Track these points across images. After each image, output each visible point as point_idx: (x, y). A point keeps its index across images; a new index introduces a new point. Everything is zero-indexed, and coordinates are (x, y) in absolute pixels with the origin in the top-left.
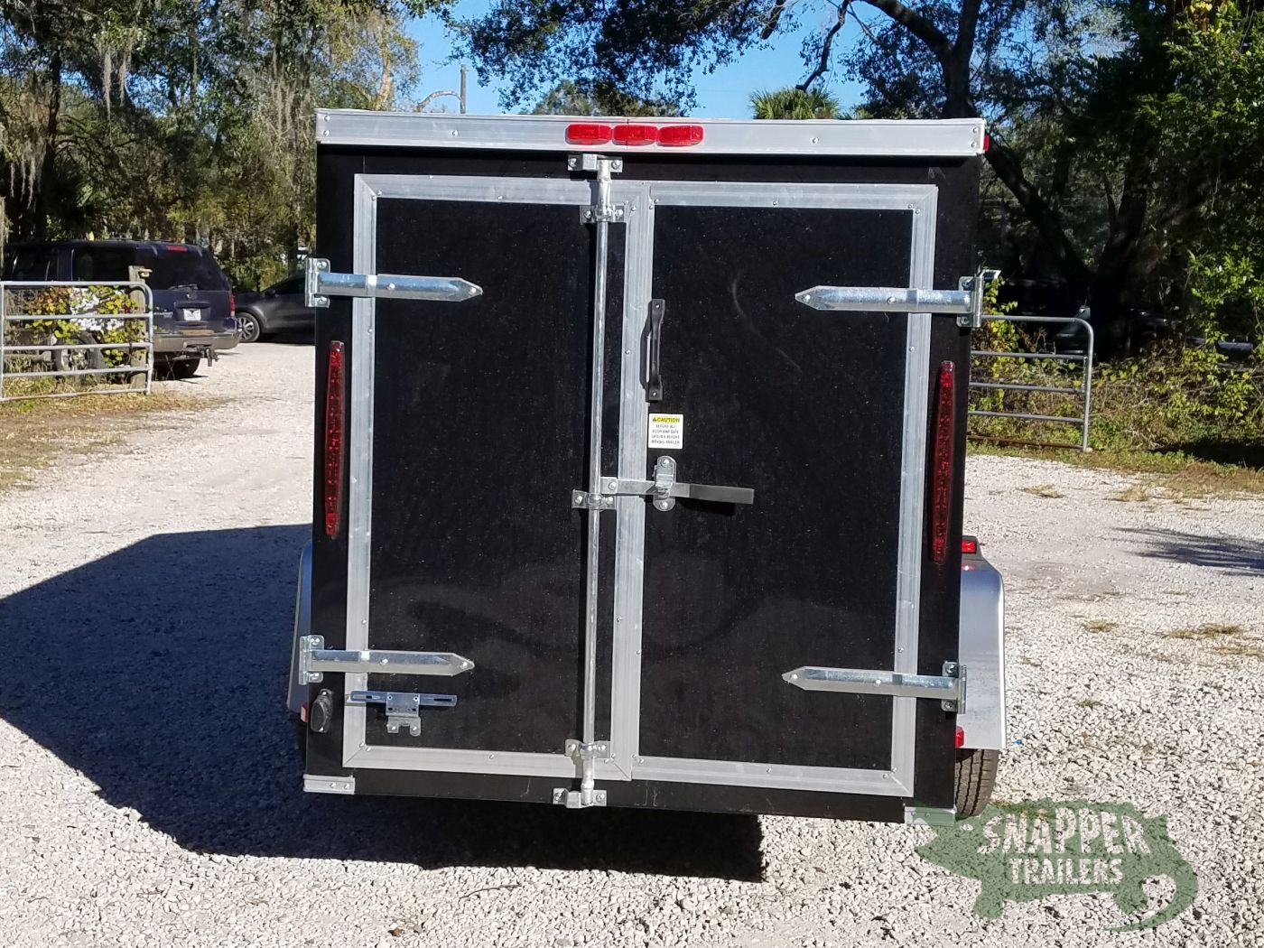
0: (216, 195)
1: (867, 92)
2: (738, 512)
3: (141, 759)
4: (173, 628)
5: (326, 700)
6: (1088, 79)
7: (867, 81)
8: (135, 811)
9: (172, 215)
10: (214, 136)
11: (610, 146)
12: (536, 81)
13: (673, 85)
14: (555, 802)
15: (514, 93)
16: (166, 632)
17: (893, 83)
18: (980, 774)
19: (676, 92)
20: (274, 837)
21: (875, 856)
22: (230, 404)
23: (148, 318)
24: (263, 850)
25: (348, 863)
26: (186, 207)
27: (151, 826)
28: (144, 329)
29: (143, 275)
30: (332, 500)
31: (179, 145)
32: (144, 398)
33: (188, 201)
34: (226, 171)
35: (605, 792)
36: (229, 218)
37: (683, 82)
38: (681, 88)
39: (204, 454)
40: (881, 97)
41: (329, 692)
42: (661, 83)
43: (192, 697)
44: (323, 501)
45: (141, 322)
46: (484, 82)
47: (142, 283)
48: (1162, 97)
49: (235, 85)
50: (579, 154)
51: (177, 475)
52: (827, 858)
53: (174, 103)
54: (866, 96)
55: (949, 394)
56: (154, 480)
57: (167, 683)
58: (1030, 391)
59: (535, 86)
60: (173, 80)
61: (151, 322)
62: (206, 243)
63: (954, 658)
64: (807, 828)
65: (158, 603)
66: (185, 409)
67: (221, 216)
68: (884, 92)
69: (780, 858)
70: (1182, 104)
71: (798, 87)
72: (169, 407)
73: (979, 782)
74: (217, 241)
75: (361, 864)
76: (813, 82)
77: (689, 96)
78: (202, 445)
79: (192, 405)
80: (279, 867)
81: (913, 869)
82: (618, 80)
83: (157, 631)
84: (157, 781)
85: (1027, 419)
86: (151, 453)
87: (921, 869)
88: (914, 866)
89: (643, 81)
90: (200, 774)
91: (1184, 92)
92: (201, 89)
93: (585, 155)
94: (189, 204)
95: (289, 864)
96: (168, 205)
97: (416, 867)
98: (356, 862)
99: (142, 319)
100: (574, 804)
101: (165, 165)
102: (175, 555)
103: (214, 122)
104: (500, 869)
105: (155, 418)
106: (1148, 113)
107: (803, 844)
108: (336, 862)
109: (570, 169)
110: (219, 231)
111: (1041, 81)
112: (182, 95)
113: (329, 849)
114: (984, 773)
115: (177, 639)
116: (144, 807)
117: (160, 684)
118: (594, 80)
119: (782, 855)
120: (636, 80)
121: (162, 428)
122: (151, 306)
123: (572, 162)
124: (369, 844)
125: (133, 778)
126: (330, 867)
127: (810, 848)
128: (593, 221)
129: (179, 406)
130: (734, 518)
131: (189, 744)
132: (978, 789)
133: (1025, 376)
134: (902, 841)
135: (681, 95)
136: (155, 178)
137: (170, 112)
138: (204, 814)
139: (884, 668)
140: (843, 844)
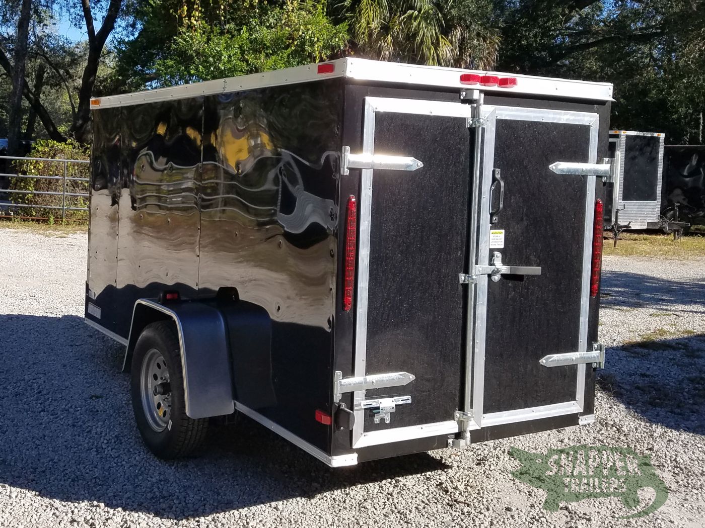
2: (525, 279)
11: (480, 86)
30: (349, 289)
44: (343, 290)
50: (468, 90)
93: (472, 91)
109: (462, 98)
123: (464, 94)
128: (474, 126)
130: (523, 282)
139: (574, 351)
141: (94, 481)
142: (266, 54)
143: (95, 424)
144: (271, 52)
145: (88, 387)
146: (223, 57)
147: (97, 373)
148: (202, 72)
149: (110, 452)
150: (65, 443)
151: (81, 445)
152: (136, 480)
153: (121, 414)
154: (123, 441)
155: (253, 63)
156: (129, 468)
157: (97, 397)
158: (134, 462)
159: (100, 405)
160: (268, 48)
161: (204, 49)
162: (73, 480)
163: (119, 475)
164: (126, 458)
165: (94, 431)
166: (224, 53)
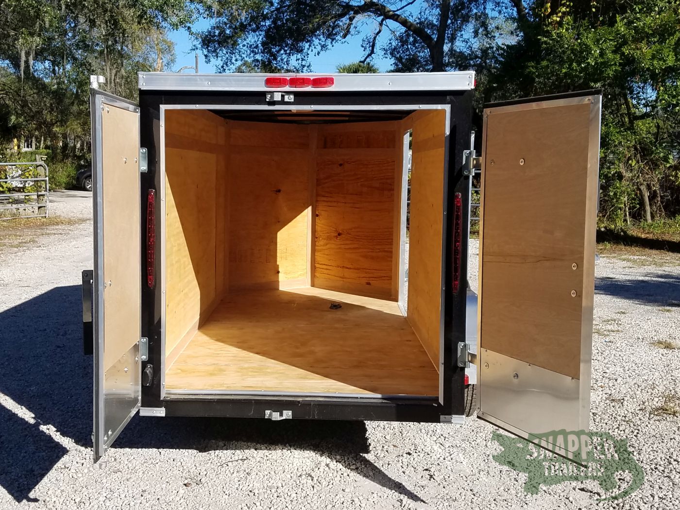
0: (77, 119)
1: (394, 64)
3: (53, 400)
4: (66, 333)
5: (150, 369)
6: (502, 55)
7: (394, 58)
8: (52, 427)
9: (55, 129)
10: (75, 91)
11: (287, 88)
12: (233, 61)
13: (300, 61)
14: (266, 417)
15: (222, 67)
16: (62, 335)
17: (407, 59)
18: (472, 396)
19: (302, 65)
20: (123, 438)
21: (422, 438)
22: (88, 222)
23: (46, 180)
24: (118, 445)
25: (161, 450)
26: (62, 126)
27: (61, 434)
28: (44, 186)
29: (43, 159)
30: (151, 269)
31: (59, 95)
32: (45, 219)
33: (63, 122)
34: (81, 107)
35: (291, 411)
36: (84, 130)
37: (305, 60)
38: (304, 63)
39: (77, 246)
40: (400, 66)
41: (151, 366)
42: (294, 61)
43: (77, 368)
44: (146, 270)
45: (43, 182)
46: (208, 62)
47: (43, 163)
48: (538, 63)
49: (86, 65)
50: (272, 93)
51: (63, 257)
52: (398, 440)
53: (55, 74)
54: (393, 65)
55: (459, 209)
56: (52, 260)
57: (65, 362)
58: (477, 207)
59: (233, 63)
60: (54, 63)
61: (48, 182)
62: (72, 143)
63: (464, 340)
64: (388, 425)
65: (58, 321)
66: (65, 225)
67: (79, 130)
68: (402, 63)
69: (375, 441)
70: (547, 66)
71: (361, 62)
72: (57, 224)
73: (472, 400)
74: (77, 142)
75: (168, 450)
76: (368, 60)
77: (308, 67)
78: (75, 242)
79: (69, 223)
80: (126, 453)
81: (441, 444)
82: (273, 60)
83: (58, 335)
84: (62, 411)
85: (476, 220)
86: (50, 247)
87: (445, 444)
88: (441, 443)
89: (285, 60)
90: (84, 406)
91: (548, 60)
92: (68, 67)
93: (275, 93)
94: (64, 124)
95: (131, 452)
96: (53, 125)
97: (195, 451)
98: (165, 450)
99: (43, 181)
100: (275, 418)
101: (51, 105)
102: (64, 297)
103: (75, 83)
104: (237, 451)
105: (51, 229)
106: (531, 71)
107: (386, 434)
108: (155, 450)
109: (267, 100)
110: (78, 136)
111: (476, 57)
112: (59, 70)
113: (151, 443)
114: (474, 395)
115: (69, 339)
116: (56, 425)
117: (61, 362)
118: (262, 60)
119: (377, 439)
120: (282, 60)
121: (55, 234)
122: (47, 174)
123: (268, 97)
124: (171, 440)
125: (50, 410)
126: (152, 452)
127: (390, 435)
129: (62, 223)
131: (77, 392)
132: (471, 404)
133: (475, 199)
134: (435, 430)
135: (304, 66)
136: (46, 112)
137: (52, 79)
138: (87, 427)
140: (406, 433)
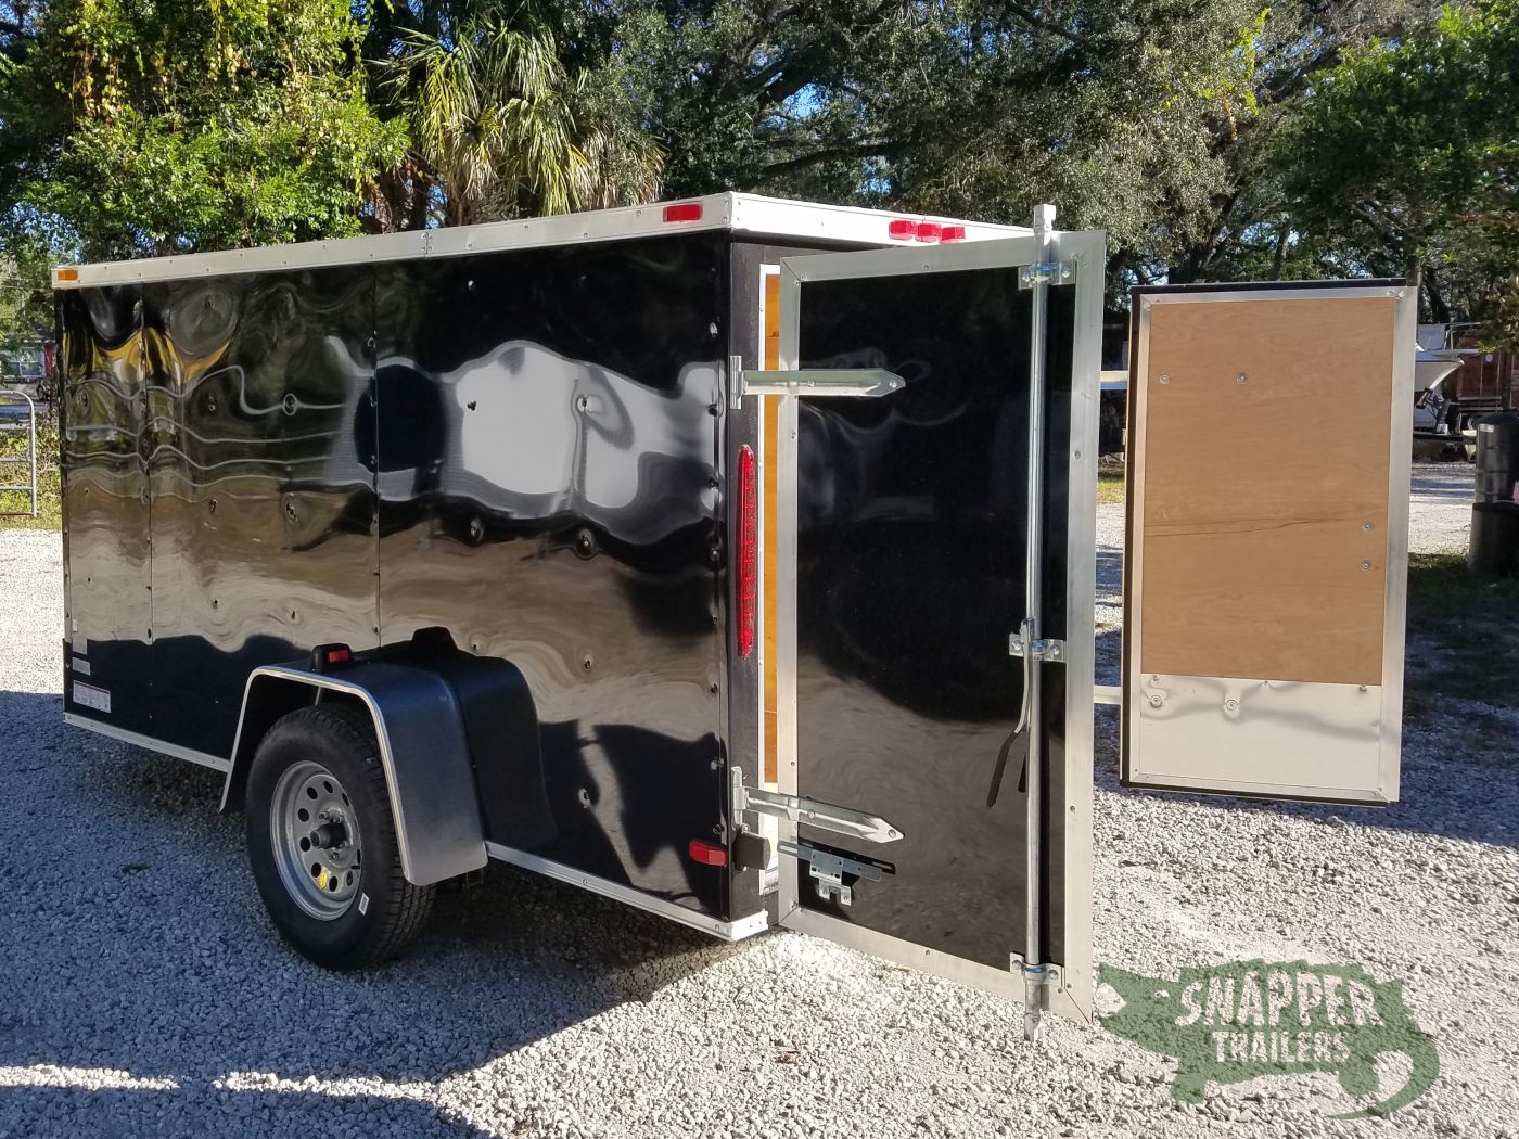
141: (226, 1032)
142: (259, 171)
143: (162, 922)
144: (267, 168)
145: (107, 850)
146: (173, 178)
147: (107, 821)
148: (129, 206)
149: (225, 972)
150: (125, 967)
151: (159, 966)
152: (308, 1019)
153: (204, 895)
154: (240, 947)
155: (234, 190)
156: (281, 998)
157: (139, 869)
158: (286, 985)
159: (151, 882)
160: (261, 160)
161: (131, 161)
162: (183, 1038)
163: (269, 1014)
164: (263, 979)
165: (169, 937)
166: (175, 170)
